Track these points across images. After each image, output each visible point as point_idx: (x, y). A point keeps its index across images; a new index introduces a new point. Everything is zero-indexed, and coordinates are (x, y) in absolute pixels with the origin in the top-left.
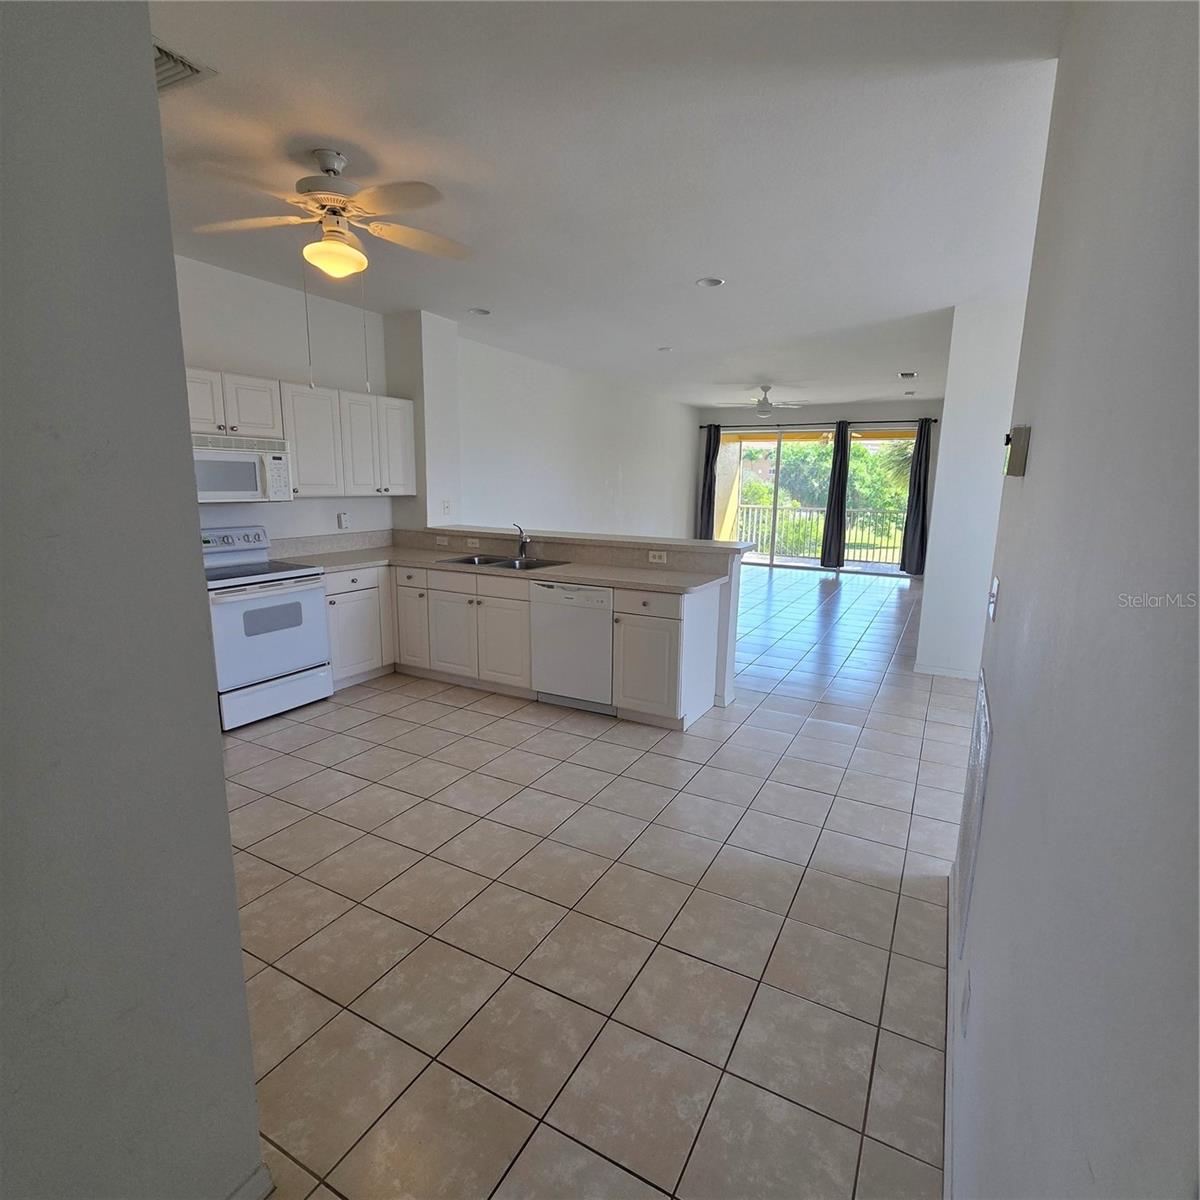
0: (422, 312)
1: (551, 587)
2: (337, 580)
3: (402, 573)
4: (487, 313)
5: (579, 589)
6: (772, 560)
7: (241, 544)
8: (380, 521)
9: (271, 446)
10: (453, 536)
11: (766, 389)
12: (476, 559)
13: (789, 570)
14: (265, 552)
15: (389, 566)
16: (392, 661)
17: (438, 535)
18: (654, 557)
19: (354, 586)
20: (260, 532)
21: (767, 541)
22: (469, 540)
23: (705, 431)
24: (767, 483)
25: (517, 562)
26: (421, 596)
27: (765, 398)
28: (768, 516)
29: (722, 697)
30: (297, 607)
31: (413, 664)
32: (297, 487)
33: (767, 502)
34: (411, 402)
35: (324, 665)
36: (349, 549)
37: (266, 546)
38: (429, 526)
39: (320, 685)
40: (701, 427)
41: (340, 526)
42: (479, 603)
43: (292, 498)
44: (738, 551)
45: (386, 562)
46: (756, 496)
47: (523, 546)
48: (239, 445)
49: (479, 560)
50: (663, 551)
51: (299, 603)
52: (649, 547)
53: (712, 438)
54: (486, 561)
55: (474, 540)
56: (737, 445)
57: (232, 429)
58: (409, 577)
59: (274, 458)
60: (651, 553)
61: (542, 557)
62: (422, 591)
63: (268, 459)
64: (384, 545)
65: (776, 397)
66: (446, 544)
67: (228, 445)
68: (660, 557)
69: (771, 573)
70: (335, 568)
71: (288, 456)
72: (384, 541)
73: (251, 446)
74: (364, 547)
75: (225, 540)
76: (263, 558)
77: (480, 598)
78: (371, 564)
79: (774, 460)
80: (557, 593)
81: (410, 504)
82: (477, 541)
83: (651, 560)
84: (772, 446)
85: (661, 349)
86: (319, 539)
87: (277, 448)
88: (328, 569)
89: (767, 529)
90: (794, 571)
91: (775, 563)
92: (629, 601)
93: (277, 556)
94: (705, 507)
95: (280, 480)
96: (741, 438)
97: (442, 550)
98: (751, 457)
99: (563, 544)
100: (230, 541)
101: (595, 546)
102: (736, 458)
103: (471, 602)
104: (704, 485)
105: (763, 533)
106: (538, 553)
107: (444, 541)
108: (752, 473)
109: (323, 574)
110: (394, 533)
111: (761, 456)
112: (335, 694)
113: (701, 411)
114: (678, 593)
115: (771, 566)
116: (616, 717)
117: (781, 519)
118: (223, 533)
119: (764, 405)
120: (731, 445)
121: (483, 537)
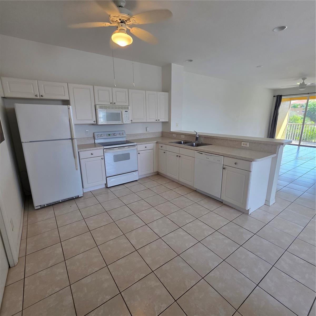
0: (172, 64)
1: (202, 154)
2: (141, 147)
3: (160, 145)
4: (191, 61)
5: (211, 155)
6: (300, 143)
7: (118, 136)
8: (159, 129)
9: (125, 108)
10: (177, 134)
11: (304, 79)
12: (182, 142)
13: (307, 148)
14: (125, 138)
15: (157, 143)
16: (157, 171)
17: (173, 133)
18: (244, 144)
19: (146, 149)
20: (123, 132)
21: (299, 135)
22: (182, 136)
23: (276, 98)
24: (301, 116)
25: (194, 144)
26: (164, 152)
27: (303, 83)
28: (300, 127)
29: (269, 202)
30: (129, 154)
31: (162, 173)
32: (132, 119)
33: (300, 122)
34: (168, 93)
35: (136, 171)
36: (149, 137)
37: (125, 136)
38: (171, 131)
39: (135, 177)
40: (274, 96)
41: (146, 131)
42: (180, 157)
43: (130, 123)
44: (282, 144)
45: (156, 142)
46: (296, 120)
47: (197, 138)
48: (116, 108)
49: (183, 142)
50: (248, 142)
51: (129, 153)
52: (242, 141)
53: (278, 100)
54: (185, 143)
55: (183, 136)
56: (289, 102)
57: (114, 103)
58: (161, 147)
59: (125, 111)
60: (243, 143)
61: (203, 142)
62: (164, 151)
63: (124, 112)
64: (159, 136)
65: (308, 82)
66: (175, 136)
67: (113, 108)
68: (246, 145)
69: (299, 148)
70: (140, 143)
71: (130, 111)
72: (160, 135)
73: (119, 108)
74: (153, 137)
75: (114, 134)
76: (124, 139)
77: (180, 155)
78: (151, 142)
79: (304, 108)
80: (203, 156)
81: (166, 124)
82: (184, 136)
83: (242, 145)
84: (304, 102)
85: (257, 67)
86: (140, 134)
87: (126, 108)
88: (138, 144)
89: (299, 131)
90: (309, 148)
91: (301, 144)
92: (230, 161)
93: (128, 139)
94: (273, 124)
95: (126, 118)
96: (291, 99)
97: (174, 138)
98: (295, 107)
99: (210, 138)
100: (115, 135)
101: (222, 139)
102: (288, 107)
103: (177, 156)
104: (274, 116)
105: (297, 133)
106: (202, 140)
107: (174, 135)
108: (295, 112)
109: (137, 145)
110: (162, 133)
111: (299, 106)
112: (139, 179)
113: (275, 90)
114: (251, 161)
115: (299, 145)
116: (222, 202)
117: (306, 127)
118: (114, 133)
119: (303, 85)
120: (287, 102)
121: (186, 135)
